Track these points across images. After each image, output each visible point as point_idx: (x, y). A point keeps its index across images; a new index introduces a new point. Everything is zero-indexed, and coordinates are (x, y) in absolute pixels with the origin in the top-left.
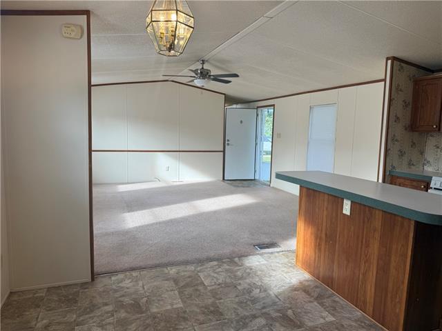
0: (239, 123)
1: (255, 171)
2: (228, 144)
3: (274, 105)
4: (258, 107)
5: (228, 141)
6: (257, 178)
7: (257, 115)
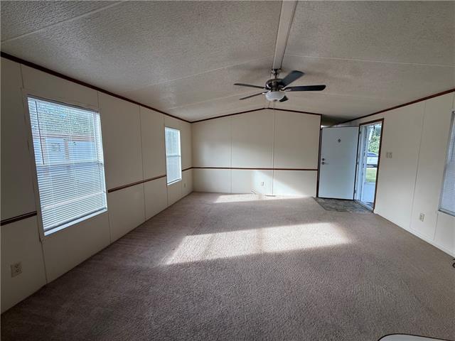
0: (337, 142)
1: (355, 192)
2: (323, 163)
3: (382, 120)
4: (361, 124)
5: (323, 160)
6: (357, 198)
7: (360, 133)
